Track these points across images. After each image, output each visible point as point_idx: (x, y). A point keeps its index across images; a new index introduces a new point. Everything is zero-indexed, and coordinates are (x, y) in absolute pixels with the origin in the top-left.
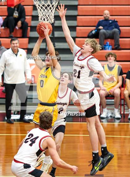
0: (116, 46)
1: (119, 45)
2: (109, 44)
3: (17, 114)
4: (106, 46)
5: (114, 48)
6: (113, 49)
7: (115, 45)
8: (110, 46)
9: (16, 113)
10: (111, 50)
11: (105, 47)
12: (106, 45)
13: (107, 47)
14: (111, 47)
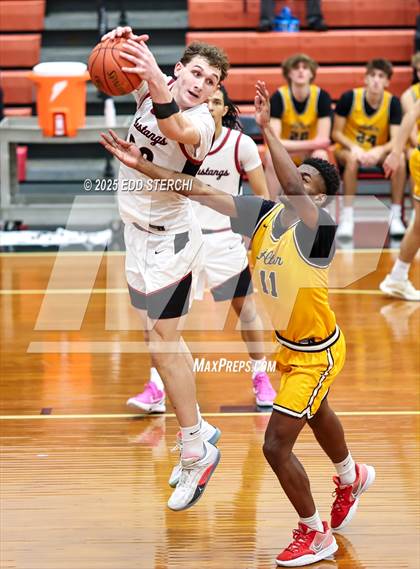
0: (312, 20)
1: (320, 17)
2: (292, 12)
3: (14, 229)
4: (280, 19)
5: (305, 24)
6: (302, 28)
7: (309, 16)
8: (292, 18)
9: (10, 226)
10: (295, 30)
11: (278, 21)
12: (282, 15)
13: (285, 22)
14: (295, 22)
